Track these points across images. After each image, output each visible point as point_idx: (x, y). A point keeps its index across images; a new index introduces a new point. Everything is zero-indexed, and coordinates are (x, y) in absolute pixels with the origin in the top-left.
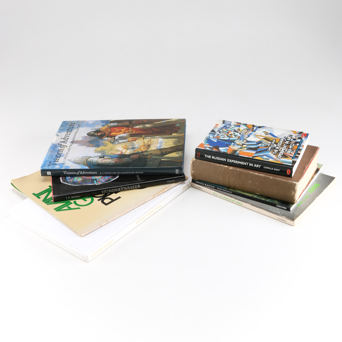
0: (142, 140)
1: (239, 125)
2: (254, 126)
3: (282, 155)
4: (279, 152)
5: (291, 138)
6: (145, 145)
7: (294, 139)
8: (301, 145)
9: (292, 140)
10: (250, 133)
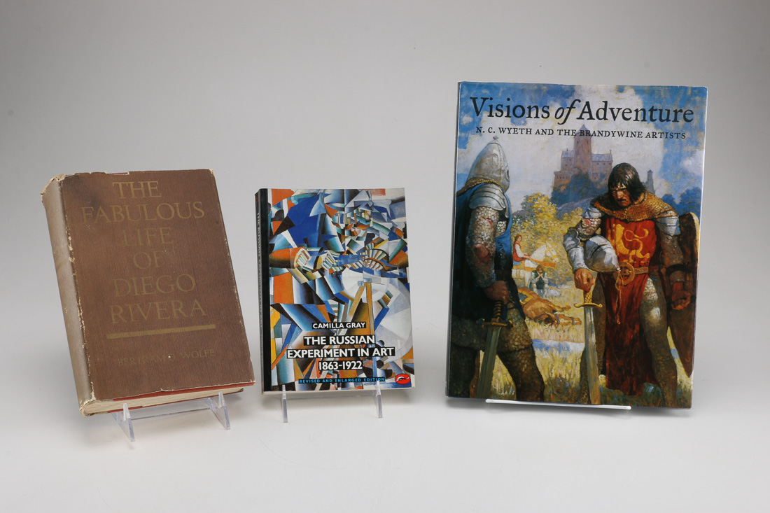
0: (582, 303)
1: (399, 234)
2: (404, 266)
3: (309, 356)
4: (320, 347)
5: (382, 357)
6: (555, 311)
7: (380, 364)
8: (363, 383)
9: (378, 358)
10: (374, 269)
